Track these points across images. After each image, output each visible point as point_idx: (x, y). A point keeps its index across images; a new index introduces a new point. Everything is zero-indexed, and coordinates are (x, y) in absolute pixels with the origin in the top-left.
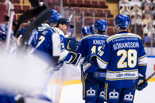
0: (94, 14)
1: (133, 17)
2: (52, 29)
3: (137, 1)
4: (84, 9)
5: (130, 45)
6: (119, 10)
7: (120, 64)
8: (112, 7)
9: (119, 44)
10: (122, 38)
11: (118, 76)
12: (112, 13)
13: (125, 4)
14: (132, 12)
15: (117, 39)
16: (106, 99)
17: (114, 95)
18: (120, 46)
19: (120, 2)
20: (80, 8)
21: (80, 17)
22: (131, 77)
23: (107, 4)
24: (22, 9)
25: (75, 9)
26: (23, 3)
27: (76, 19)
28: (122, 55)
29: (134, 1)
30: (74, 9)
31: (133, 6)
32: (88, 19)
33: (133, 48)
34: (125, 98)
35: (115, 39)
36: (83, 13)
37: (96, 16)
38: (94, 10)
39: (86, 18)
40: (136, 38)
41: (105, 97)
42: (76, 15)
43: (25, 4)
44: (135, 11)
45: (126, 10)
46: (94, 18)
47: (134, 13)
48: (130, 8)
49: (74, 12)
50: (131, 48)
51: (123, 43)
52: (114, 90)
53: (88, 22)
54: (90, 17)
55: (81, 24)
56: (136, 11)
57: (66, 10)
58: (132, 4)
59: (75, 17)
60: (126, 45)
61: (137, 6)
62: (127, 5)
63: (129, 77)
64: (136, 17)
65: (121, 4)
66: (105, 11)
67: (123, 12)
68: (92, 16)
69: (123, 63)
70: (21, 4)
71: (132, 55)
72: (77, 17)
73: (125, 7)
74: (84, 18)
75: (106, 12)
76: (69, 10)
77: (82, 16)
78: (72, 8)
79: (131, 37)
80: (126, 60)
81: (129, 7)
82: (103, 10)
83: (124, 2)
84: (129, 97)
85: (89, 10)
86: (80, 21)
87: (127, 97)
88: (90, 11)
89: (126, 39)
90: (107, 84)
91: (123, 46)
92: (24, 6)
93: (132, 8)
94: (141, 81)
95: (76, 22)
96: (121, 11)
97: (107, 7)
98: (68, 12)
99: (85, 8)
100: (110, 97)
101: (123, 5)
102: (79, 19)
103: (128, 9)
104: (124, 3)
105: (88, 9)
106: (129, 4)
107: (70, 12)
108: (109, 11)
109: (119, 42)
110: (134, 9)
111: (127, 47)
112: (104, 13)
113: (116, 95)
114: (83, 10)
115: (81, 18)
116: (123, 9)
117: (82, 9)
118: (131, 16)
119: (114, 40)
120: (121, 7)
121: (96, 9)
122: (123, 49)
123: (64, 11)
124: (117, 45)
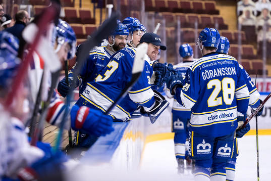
0: (196, 24)
1: (260, 28)
2: (130, 50)
3: (266, 2)
4: (180, 16)
5: (224, 71)
6: (237, 17)
7: (212, 101)
8: (225, 12)
9: (210, 71)
10: (212, 62)
11: (210, 119)
12: (226, 22)
13: (248, 7)
14: (259, 20)
15: (205, 64)
16: (193, 156)
17: (204, 148)
18: (211, 74)
19: (240, 3)
20: (174, 15)
21: (173, 28)
22: (228, 118)
23: (217, 8)
24: (78, 15)
25: (165, 15)
26: (80, 5)
27: (167, 32)
28: (214, 87)
29: (262, 1)
30: (163, 15)
31: (260, 10)
32: (186, 32)
33: (229, 76)
34: (219, 153)
35: (203, 64)
36: (179, 23)
37: (200, 27)
38: (197, 17)
39: (182, 30)
40: (230, 61)
41: (191, 152)
42: (167, 26)
43: (83, 8)
44: (263, 19)
45: (248, 17)
46: (196, 31)
47: (261, 23)
48: (256, 13)
49: (164, 21)
50: (226, 76)
51: (215, 70)
52: (204, 140)
53: (186, 36)
54: (190, 29)
55: (176, 40)
56: (265, 18)
57: (150, 17)
58: (258, 6)
59: (165, 29)
60: (220, 72)
61: (267, 10)
62: (250, 9)
63: (226, 119)
64: (265, 28)
65: (240, 8)
66: (214, 18)
67: (244, 20)
68: (193, 27)
69: (216, 99)
70: (77, 8)
71: (229, 86)
72: (169, 29)
73: (248, 12)
74: (180, 31)
75: (217, 20)
76: (156, 17)
77: (176, 27)
78: (160, 14)
79: (224, 60)
80: (221, 94)
81: (253, 13)
82: (212, 17)
83: (246, 3)
84: (225, 151)
85: (189, 17)
86: (173, 36)
87: (222, 151)
88: (190, 20)
89: (217, 63)
90: (193, 132)
91: (215, 75)
92: (80, 12)
93: (259, 13)
94: (240, 124)
95: (168, 38)
96: (240, 19)
97: (217, 12)
98: (153, 20)
99: (181, 14)
100: (198, 151)
101: (244, 9)
102: (171, 32)
103: (252, 16)
104: (245, 5)
105: (187, 16)
106: (254, 6)
107: (158, 20)
108: (221, 19)
109: (209, 69)
110: (262, 16)
111: (221, 75)
112: (212, 22)
113: (207, 148)
114: (178, 18)
115: (176, 31)
116: (244, 16)
117: (177, 16)
118: (257, 26)
119: (201, 66)
120: (241, 13)
121: (199, 16)
122: (216, 78)
123: (146, 19)
124: (207, 73)
